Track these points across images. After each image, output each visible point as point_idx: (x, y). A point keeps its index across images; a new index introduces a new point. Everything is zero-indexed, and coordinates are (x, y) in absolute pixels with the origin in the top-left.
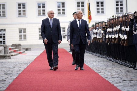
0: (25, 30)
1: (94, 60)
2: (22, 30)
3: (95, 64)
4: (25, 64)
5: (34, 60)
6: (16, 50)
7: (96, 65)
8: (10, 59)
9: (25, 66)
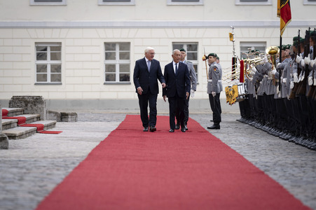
0: (59, 48)
1: (299, 162)
2: (46, 49)
3: (302, 174)
4: (58, 167)
5: (90, 154)
6: (27, 116)
7: (305, 179)
8: (6, 148)
9: (59, 176)
